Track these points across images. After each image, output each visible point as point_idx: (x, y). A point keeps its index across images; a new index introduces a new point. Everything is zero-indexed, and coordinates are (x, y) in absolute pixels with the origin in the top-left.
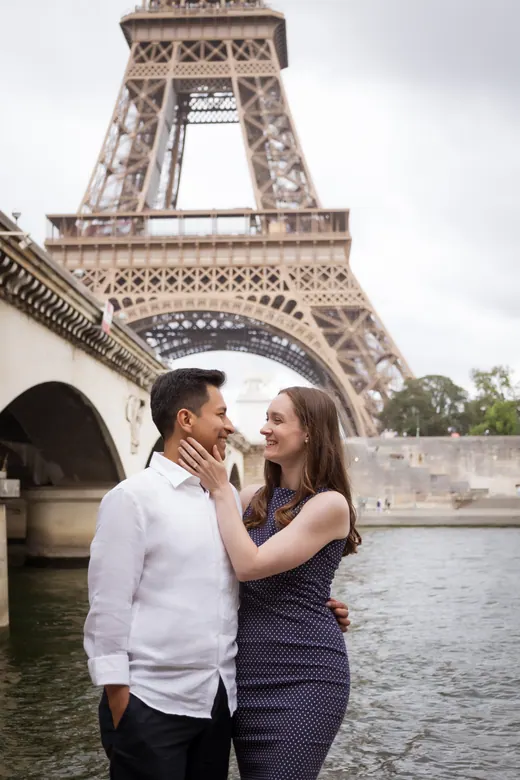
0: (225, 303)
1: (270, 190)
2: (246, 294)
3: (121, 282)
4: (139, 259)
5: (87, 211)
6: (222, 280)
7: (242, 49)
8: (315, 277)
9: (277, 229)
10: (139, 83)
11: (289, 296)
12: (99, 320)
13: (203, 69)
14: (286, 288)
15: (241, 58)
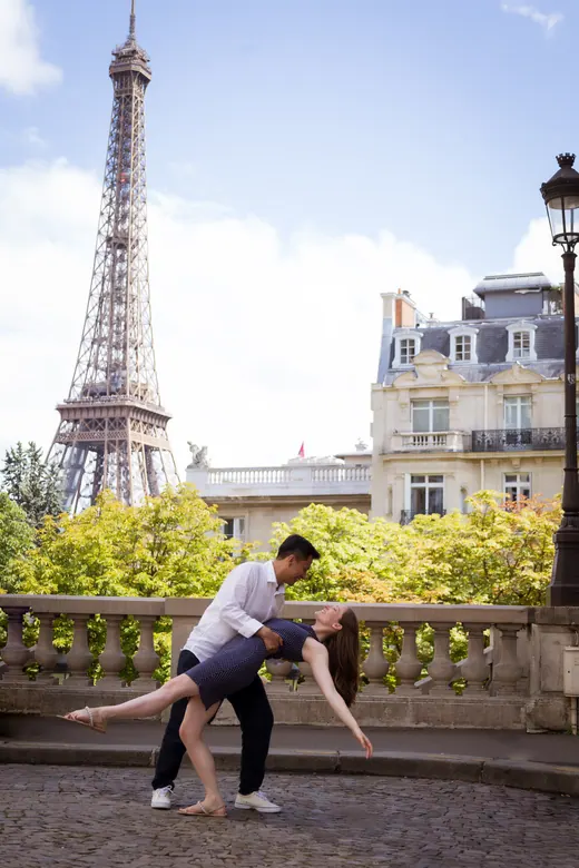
7: (113, 424)
13: (92, 435)
15: (112, 429)
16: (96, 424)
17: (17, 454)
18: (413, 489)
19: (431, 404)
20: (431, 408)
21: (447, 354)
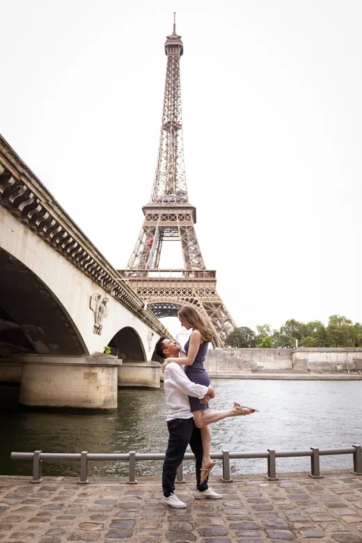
0: (174, 301)
1: (190, 263)
2: (181, 298)
3: (139, 292)
4: (145, 285)
5: (128, 269)
6: (173, 293)
7: (182, 217)
8: (204, 293)
9: (192, 276)
10: (147, 227)
11: (195, 299)
12: (143, 307)
13: (168, 223)
14: (194, 296)
15: (181, 220)
16: (171, 217)
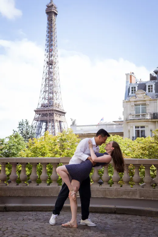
7: (50, 115)
13: (44, 118)
16: (45, 115)
17: (22, 123)
18: (136, 130)
19: (141, 105)
20: (141, 106)
21: (145, 91)
